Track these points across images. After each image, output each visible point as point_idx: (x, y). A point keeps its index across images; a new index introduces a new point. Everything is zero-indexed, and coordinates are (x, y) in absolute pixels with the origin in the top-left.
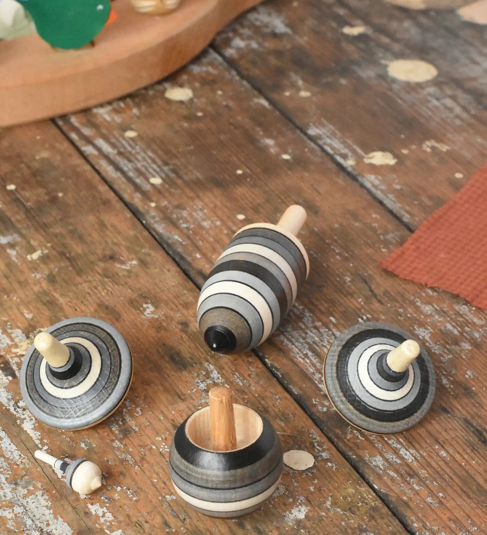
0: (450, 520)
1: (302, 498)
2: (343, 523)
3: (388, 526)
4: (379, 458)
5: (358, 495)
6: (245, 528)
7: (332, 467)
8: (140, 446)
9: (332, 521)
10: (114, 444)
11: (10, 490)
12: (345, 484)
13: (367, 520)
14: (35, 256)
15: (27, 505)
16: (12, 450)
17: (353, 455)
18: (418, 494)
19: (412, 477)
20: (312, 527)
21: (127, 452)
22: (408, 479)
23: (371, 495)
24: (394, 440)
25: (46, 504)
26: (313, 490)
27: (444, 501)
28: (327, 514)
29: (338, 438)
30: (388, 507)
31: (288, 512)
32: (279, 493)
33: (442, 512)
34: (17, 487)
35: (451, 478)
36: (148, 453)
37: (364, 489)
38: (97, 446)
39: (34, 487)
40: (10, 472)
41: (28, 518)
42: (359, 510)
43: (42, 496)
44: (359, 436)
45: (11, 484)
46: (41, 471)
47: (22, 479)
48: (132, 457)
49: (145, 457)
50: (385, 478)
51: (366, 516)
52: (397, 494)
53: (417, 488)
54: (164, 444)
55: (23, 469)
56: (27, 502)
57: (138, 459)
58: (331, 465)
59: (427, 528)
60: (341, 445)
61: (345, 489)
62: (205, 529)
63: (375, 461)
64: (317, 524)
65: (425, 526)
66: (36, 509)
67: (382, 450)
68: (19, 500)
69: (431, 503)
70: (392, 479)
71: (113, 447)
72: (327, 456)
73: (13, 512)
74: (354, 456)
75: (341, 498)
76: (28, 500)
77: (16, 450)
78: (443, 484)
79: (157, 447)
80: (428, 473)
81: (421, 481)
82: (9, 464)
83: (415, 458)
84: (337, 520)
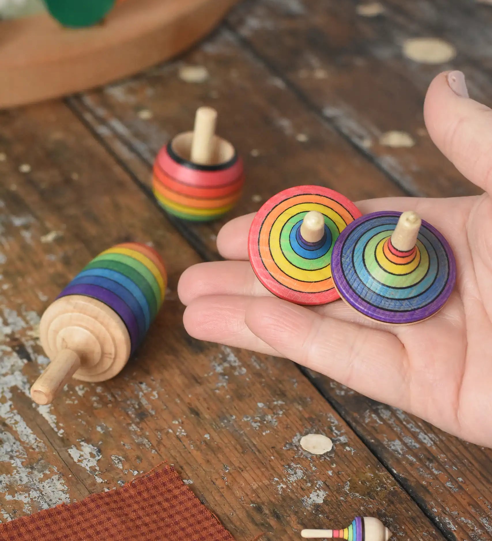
0: (469, 505)
1: (320, 483)
2: (362, 508)
3: (407, 511)
4: (397, 442)
5: (377, 480)
6: (264, 513)
7: (350, 451)
8: (156, 430)
9: (351, 505)
10: (131, 428)
11: (26, 474)
12: (364, 468)
13: (386, 504)
14: (50, 238)
15: (43, 490)
16: (28, 434)
17: (371, 439)
18: (437, 479)
19: (431, 461)
20: (330, 511)
21: (143, 435)
22: (427, 464)
23: (390, 480)
24: (412, 424)
25: (63, 488)
26: (331, 474)
27: (464, 486)
28: (346, 498)
29: (357, 422)
30: (407, 492)
31: (306, 496)
32: (298, 478)
33: (462, 497)
34: (33, 471)
35: (470, 463)
36: (164, 437)
37: (383, 473)
38: (113, 429)
39: (50, 471)
40: (26, 456)
41: (44, 503)
42: (377, 494)
43: (59, 480)
44: (378, 421)
45: (27, 468)
46: (57, 455)
47: (37, 463)
48: (149, 441)
49: (162, 441)
50: (404, 462)
51: (385, 501)
52: (415, 479)
53: (436, 472)
54: (181, 428)
55: (39, 453)
56: (43, 486)
57: (155, 443)
58: (350, 450)
59: (447, 513)
60: (359, 429)
61: (364, 473)
62: (223, 514)
63: (394, 445)
64: (336, 509)
65: (444, 512)
66: (52, 493)
67: (401, 434)
68: (35, 484)
69: (451, 488)
70: (411, 464)
71: (130, 431)
72: (345, 440)
73: (29, 496)
74: (373, 441)
75: (360, 482)
76: (45, 484)
77: (31, 433)
78: (463, 469)
79: (173, 431)
80: (447, 458)
81: (441, 466)
82: (24, 447)
83: (435, 443)
84: (356, 504)
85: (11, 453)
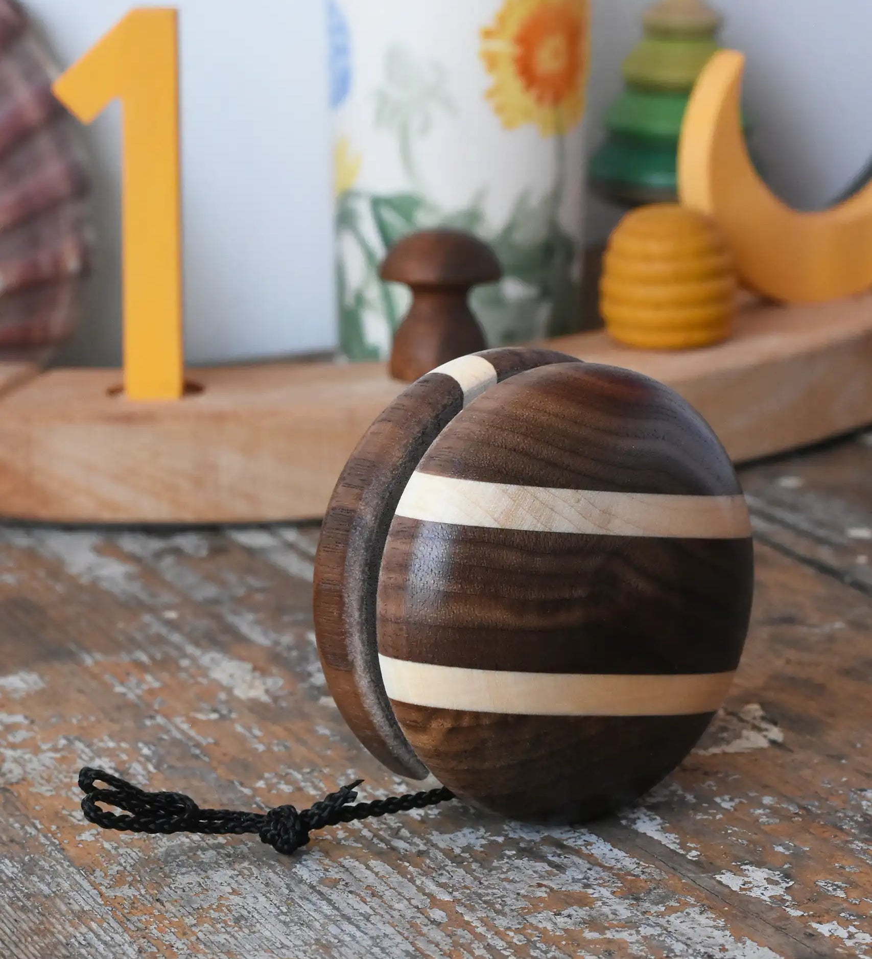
85: (585, 881)
